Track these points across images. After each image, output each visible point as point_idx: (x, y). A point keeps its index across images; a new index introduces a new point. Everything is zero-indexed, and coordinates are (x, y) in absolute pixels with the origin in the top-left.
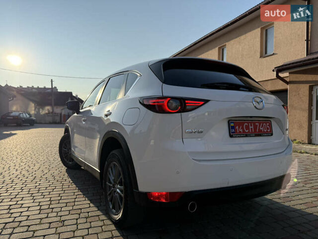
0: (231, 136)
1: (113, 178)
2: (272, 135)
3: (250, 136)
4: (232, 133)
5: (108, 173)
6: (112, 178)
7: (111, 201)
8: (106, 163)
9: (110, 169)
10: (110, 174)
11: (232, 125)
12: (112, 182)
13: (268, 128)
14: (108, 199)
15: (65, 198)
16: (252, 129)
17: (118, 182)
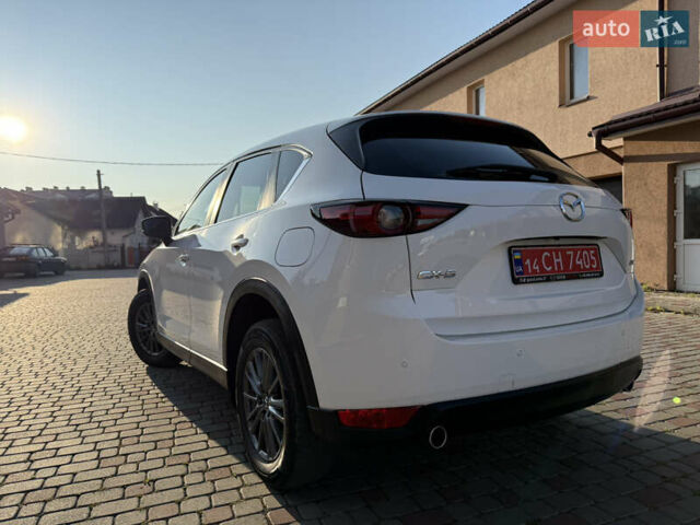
0: (516, 281)
1: (259, 383)
2: (601, 274)
3: (557, 280)
4: (517, 274)
5: (246, 373)
6: (256, 383)
7: (256, 433)
8: (241, 350)
9: (250, 364)
10: (250, 374)
11: (517, 256)
12: (256, 390)
13: (592, 262)
14: (250, 429)
15: (151, 430)
16: (558, 263)
17: (270, 391)
